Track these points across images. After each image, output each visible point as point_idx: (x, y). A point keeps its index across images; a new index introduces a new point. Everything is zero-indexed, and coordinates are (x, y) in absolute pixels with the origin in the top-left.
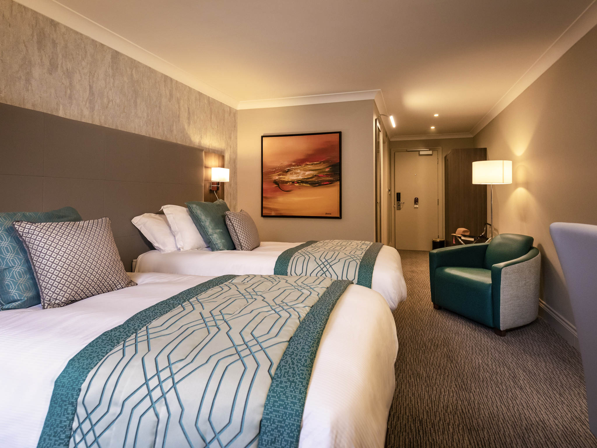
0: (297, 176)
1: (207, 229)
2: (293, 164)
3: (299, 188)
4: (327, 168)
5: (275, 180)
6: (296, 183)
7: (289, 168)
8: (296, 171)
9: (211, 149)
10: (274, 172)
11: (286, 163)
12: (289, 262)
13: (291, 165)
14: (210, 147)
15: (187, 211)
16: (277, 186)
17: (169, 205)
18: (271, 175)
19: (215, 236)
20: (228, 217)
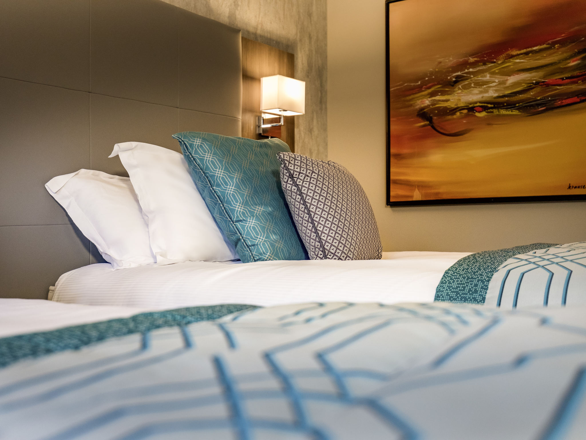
0: (481, 92)
1: (229, 202)
2: (472, 60)
3: (488, 123)
4: (571, 57)
5: (422, 109)
6: (481, 109)
7: (459, 73)
8: (480, 78)
9: (261, 36)
10: (420, 89)
11: (451, 61)
12: (485, 288)
13: (464, 65)
14: (259, 32)
15: (182, 159)
16: (428, 123)
17: (134, 144)
18: (411, 97)
19: (251, 223)
20: (287, 169)
